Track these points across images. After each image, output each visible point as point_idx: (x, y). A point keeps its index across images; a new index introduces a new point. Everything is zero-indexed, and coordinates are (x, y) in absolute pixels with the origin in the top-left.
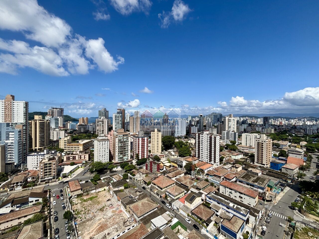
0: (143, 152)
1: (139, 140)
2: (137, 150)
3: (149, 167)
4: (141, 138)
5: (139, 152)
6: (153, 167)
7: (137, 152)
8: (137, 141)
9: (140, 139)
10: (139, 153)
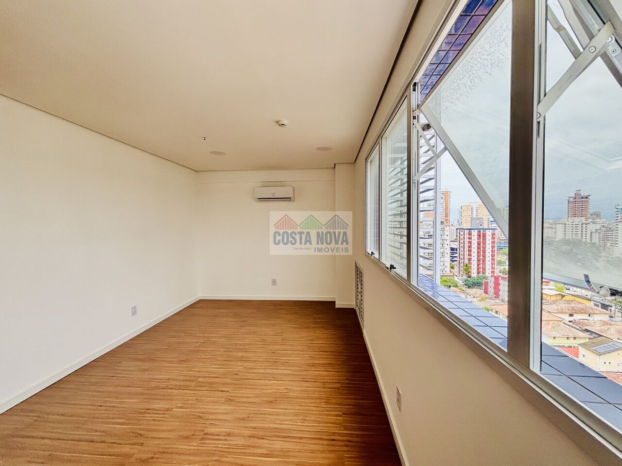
0: (481, 260)
1: (470, 234)
2: (467, 257)
3: (492, 288)
4: (476, 231)
5: (470, 260)
6: (500, 287)
7: (467, 261)
8: (467, 236)
9: (475, 233)
10: (470, 263)
